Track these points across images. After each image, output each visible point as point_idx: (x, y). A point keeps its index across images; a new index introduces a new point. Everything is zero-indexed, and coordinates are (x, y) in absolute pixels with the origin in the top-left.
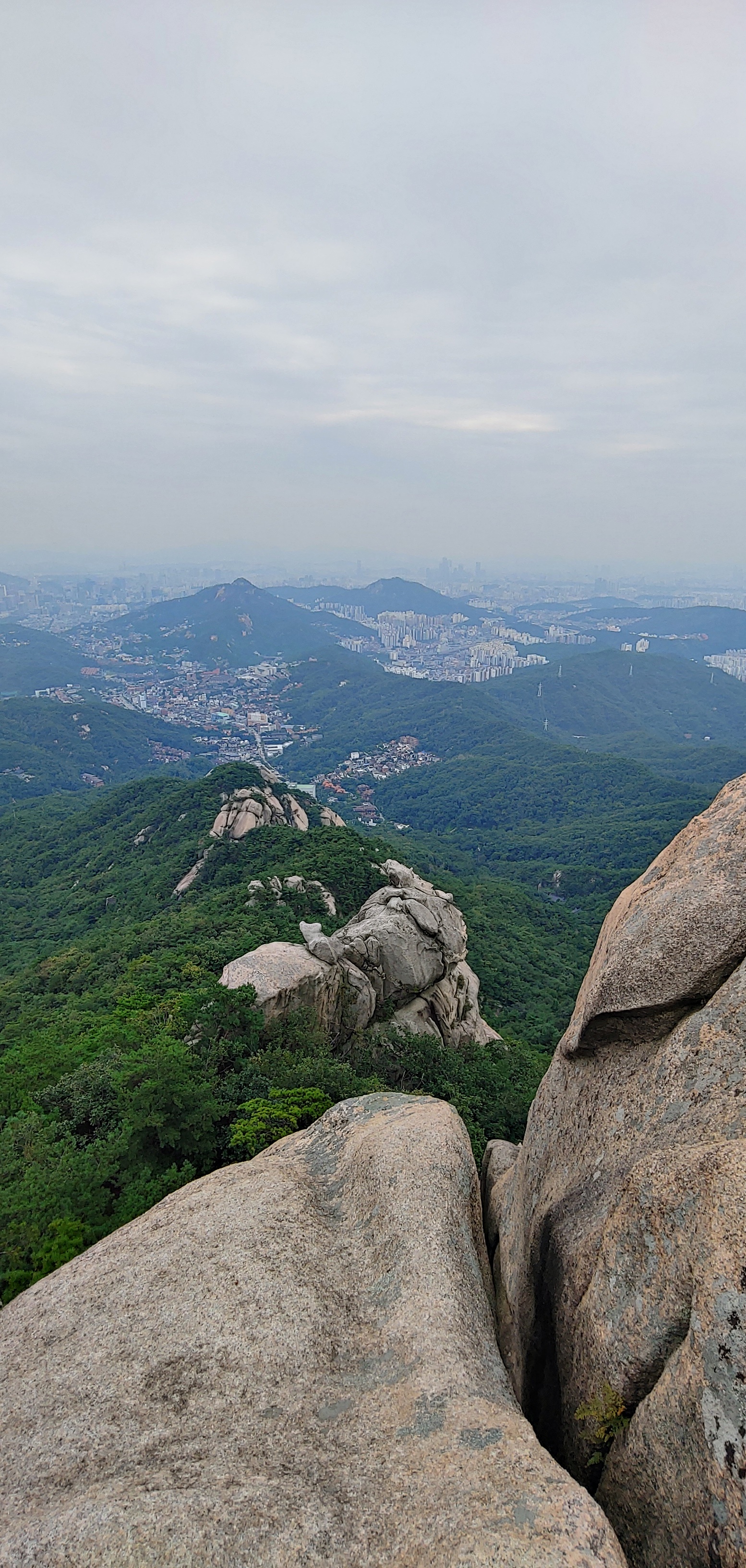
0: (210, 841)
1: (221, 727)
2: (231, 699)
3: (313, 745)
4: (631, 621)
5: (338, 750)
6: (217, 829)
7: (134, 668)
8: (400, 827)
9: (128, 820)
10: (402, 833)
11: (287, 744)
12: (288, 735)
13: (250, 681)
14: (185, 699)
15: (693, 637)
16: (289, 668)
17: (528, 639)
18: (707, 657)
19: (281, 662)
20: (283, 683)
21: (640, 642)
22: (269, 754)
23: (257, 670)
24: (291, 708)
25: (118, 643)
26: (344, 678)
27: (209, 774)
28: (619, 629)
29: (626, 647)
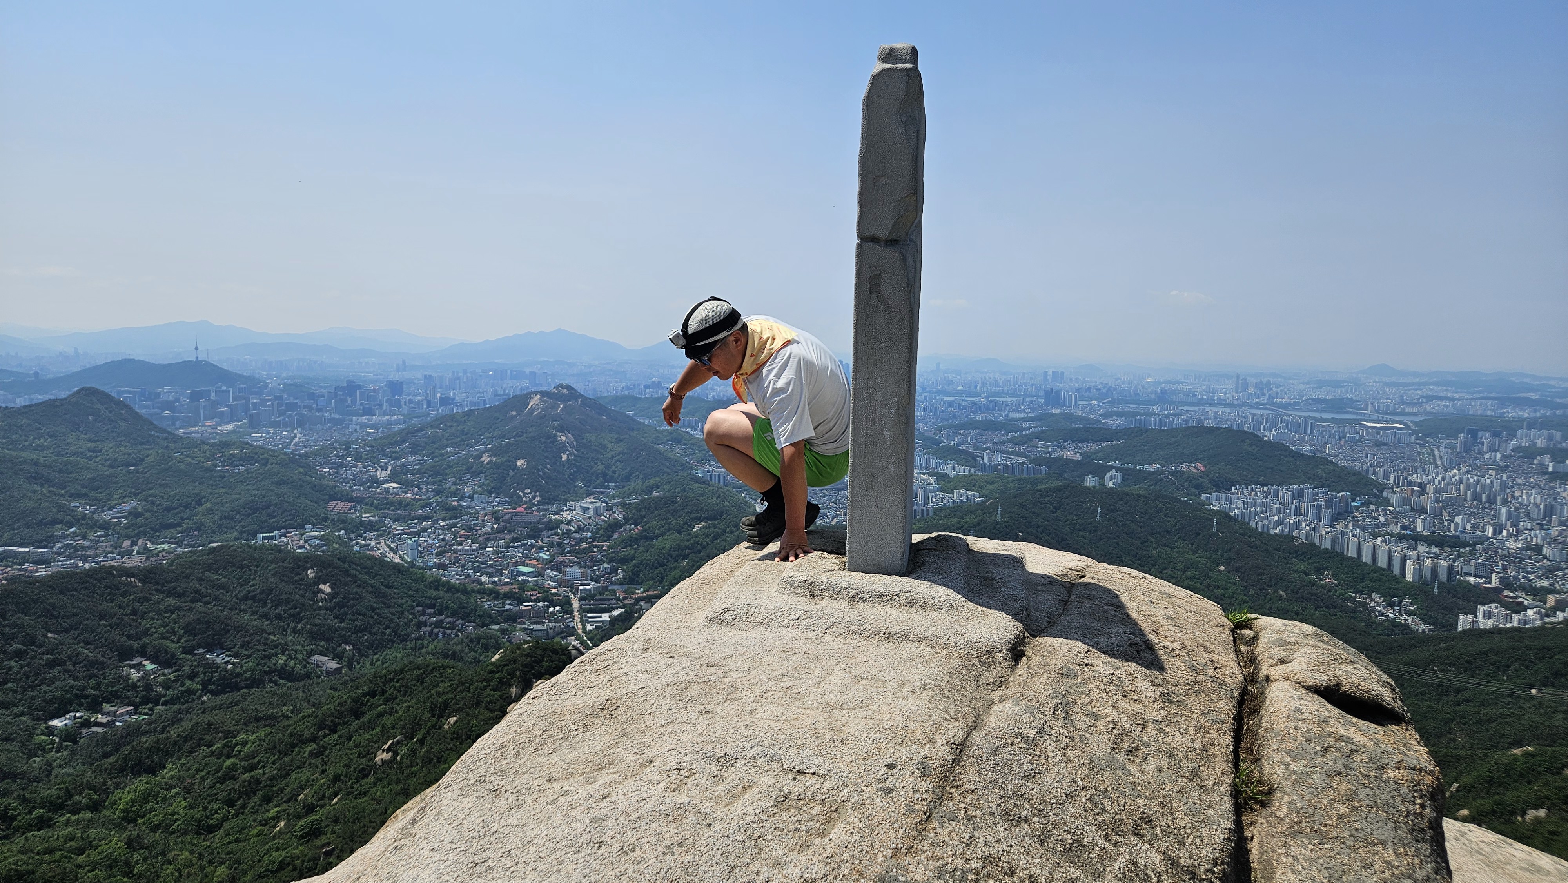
1: (523, 586)
2: (541, 548)
4: (1094, 447)
7: (402, 504)
9: (370, 726)
11: (616, 613)
12: (618, 599)
13: (569, 522)
14: (474, 547)
15: (1183, 468)
16: (624, 505)
17: (954, 468)
18: (1204, 496)
19: (613, 497)
20: (614, 526)
21: (1108, 475)
22: (589, 627)
23: (578, 508)
24: (624, 561)
25: (384, 468)
26: (699, 520)
27: (497, 657)
28: (1078, 457)
29: (1090, 481)
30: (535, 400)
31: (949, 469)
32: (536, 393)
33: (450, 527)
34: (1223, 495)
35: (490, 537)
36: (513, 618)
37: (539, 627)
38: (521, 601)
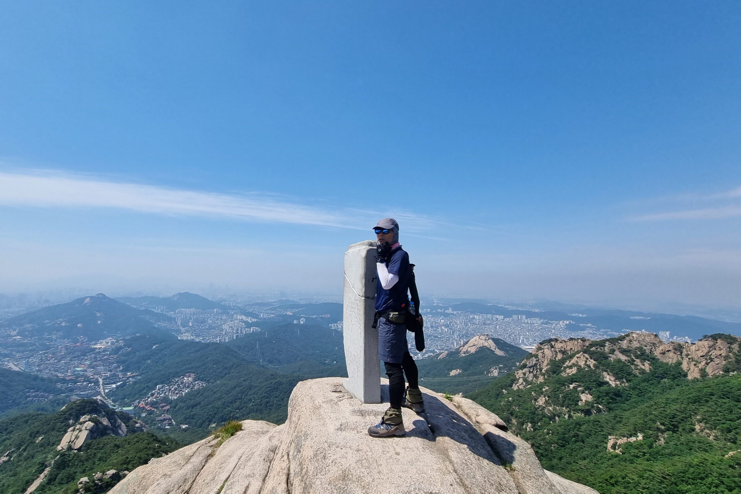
0: (58, 453)
1: (77, 377)
2: (86, 360)
3: (135, 383)
4: (297, 310)
5: (150, 384)
6: (64, 444)
7: (23, 345)
8: (184, 427)
10: (185, 430)
11: (119, 384)
12: (120, 378)
13: (100, 348)
14: (56, 361)
15: (323, 316)
16: (124, 340)
17: (251, 320)
18: (330, 325)
19: (119, 337)
20: (119, 349)
21: (301, 320)
22: (107, 391)
23: (104, 342)
24: (123, 362)
25: (15, 330)
26: (155, 344)
27: (64, 408)
28: (291, 314)
29: (295, 322)
30: (88, 300)
31: (249, 320)
32: (88, 297)
33: (44, 354)
34: (335, 324)
35: (63, 358)
36: (71, 390)
37: (84, 393)
38: (76, 383)
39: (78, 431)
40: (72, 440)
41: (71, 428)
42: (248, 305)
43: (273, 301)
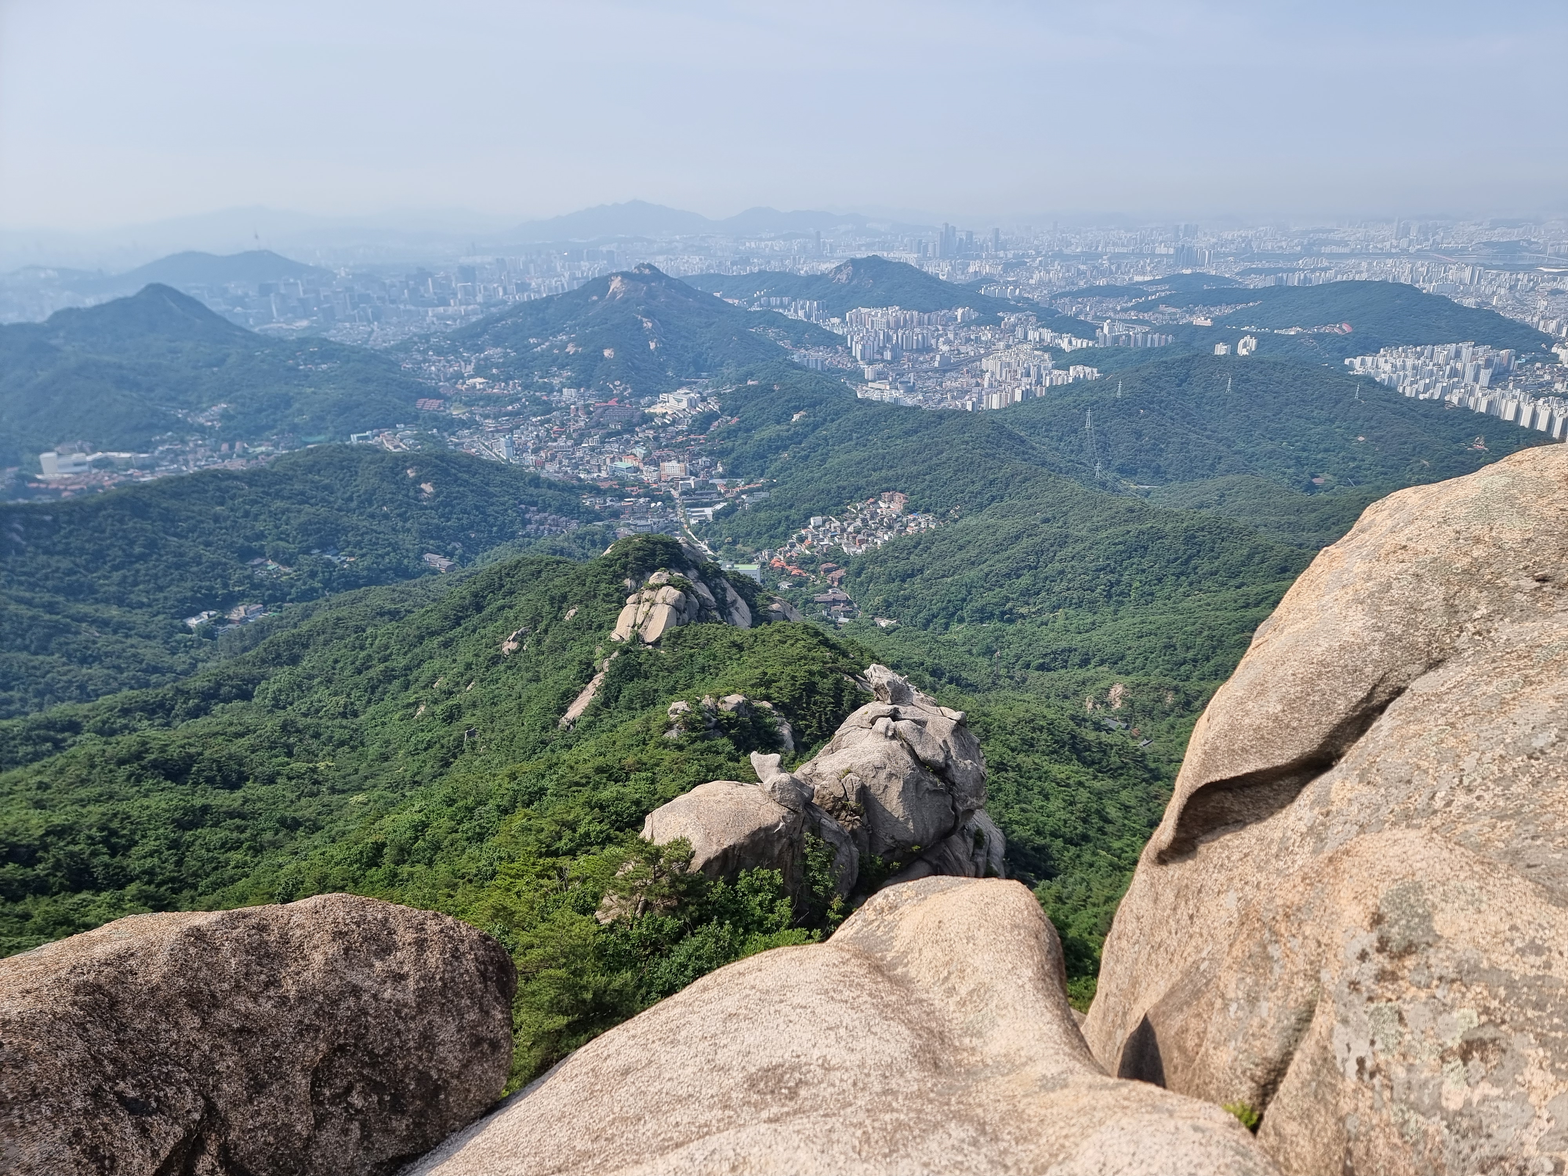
0: (614, 646)
1: (623, 483)
2: (637, 442)
3: (757, 508)
4: (1228, 311)
5: (793, 514)
6: (622, 630)
7: (490, 400)
8: (884, 623)
9: (492, 618)
10: (889, 632)
11: (719, 507)
12: (720, 494)
13: (664, 415)
14: (569, 443)
15: (1327, 329)
16: (719, 395)
17: (1070, 342)
18: (1347, 362)
19: (707, 387)
20: (709, 418)
21: (1242, 342)
22: (693, 522)
23: (671, 399)
24: (723, 453)
25: (468, 362)
26: (797, 409)
27: (608, 551)
28: (1209, 323)
29: (1221, 349)
30: (616, 284)
31: (1066, 343)
32: (616, 274)
33: (542, 423)
34: (1369, 359)
35: (583, 435)
36: (616, 514)
37: (643, 522)
38: (622, 497)
39: (648, 604)
40: (639, 621)
41: (632, 598)
42: (1063, 295)
43: (1147, 278)
